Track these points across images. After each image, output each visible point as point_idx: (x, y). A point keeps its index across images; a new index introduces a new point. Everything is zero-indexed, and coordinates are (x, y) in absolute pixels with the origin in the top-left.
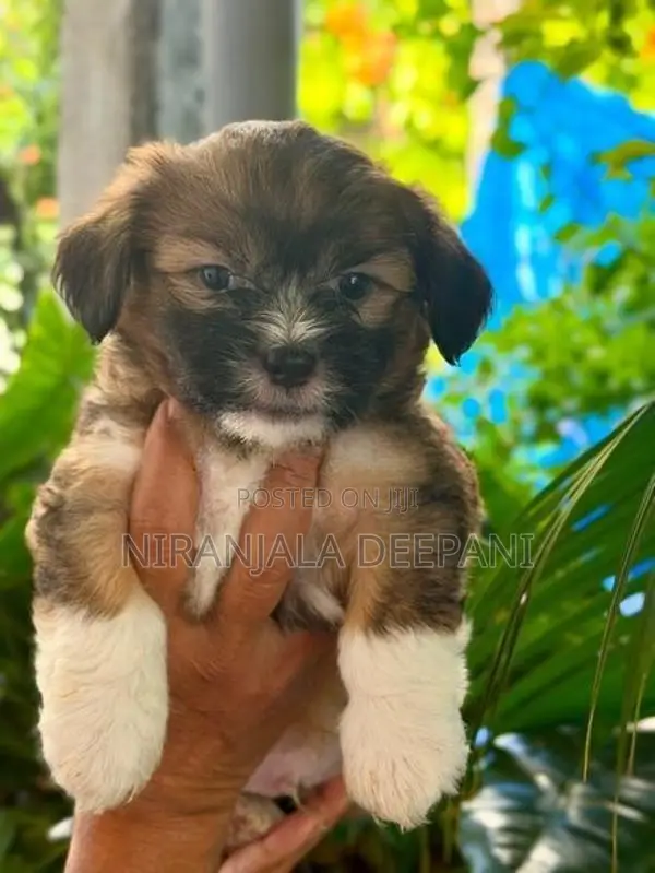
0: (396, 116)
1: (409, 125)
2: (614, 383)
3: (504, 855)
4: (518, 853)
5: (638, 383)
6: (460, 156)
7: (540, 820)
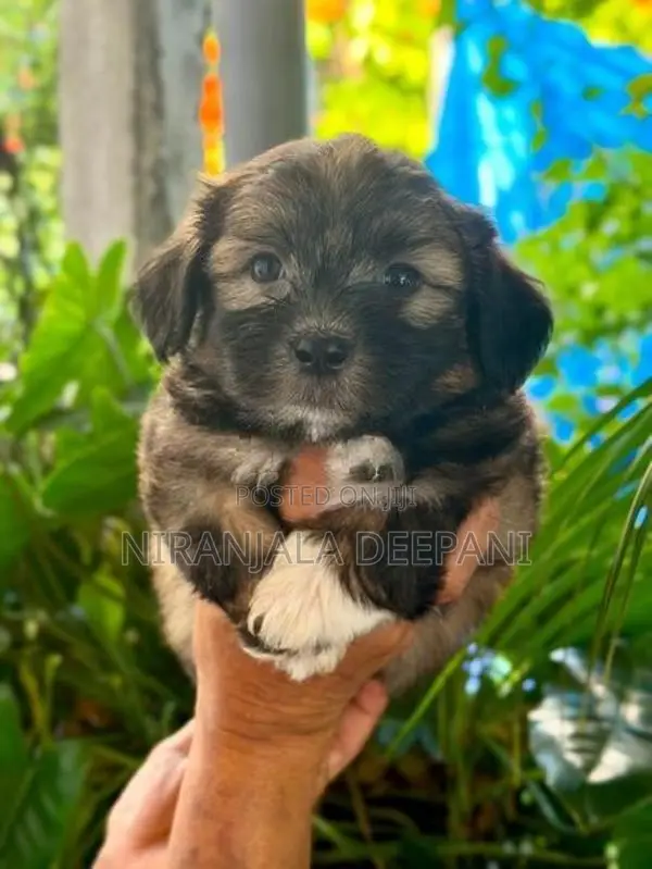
0: (356, 52)
1: (368, 61)
2: (611, 317)
3: (576, 760)
4: (589, 757)
5: (633, 315)
6: (420, 92)
7: (606, 725)
